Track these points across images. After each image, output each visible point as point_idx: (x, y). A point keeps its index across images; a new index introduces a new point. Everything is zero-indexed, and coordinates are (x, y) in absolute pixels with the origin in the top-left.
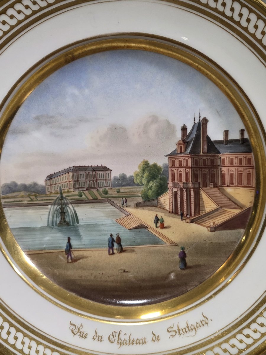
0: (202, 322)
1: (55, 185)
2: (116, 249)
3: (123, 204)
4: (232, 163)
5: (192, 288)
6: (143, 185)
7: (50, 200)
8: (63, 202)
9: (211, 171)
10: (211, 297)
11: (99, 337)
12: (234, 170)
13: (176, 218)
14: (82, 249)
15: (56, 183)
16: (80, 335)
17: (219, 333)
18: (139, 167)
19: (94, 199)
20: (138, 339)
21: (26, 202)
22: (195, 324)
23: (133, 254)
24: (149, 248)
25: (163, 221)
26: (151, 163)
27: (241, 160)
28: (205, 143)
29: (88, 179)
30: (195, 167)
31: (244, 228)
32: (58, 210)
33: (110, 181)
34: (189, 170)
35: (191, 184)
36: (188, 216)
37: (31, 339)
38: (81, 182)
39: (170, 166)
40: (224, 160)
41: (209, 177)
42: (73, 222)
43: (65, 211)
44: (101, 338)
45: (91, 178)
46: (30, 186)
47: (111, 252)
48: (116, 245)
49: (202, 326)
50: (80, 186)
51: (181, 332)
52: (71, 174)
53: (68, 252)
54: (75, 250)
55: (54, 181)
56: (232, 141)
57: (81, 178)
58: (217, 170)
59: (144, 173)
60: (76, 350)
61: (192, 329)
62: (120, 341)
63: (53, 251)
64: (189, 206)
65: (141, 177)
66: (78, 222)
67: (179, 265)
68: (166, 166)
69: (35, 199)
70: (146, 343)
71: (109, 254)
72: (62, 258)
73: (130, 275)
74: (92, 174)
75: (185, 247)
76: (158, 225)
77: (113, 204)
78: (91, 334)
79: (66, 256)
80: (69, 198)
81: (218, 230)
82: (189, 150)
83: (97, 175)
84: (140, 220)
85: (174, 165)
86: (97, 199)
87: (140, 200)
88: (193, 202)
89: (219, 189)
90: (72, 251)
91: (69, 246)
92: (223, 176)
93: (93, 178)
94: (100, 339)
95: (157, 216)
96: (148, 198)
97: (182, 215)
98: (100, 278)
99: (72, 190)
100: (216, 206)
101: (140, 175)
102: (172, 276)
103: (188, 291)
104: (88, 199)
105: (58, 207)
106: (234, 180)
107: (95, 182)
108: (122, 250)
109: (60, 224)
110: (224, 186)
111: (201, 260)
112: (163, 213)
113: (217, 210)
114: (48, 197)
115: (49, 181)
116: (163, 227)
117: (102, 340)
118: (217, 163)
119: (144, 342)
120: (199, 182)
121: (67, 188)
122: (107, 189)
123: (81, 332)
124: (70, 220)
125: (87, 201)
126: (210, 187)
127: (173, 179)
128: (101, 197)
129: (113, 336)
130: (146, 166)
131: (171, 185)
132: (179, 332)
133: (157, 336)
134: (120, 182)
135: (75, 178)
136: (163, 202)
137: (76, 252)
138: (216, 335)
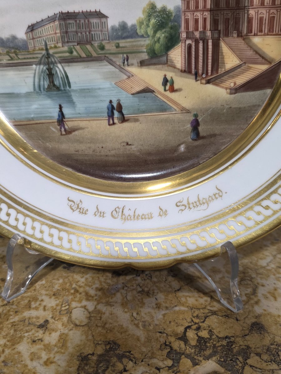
0: (215, 195)
1: (38, 39)
2: (117, 118)
3: (124, 63)
4: (262, 3)
5: (205, 160)
6: (148, 36)
8: (50, 60)
9: (235, 14)
10: (227, 168)
11: (101, 213)
12: (264, 13)
13: (188, 78)
14: (77, 119)
15: (40, 35)
16: (80, 212)
17: (235, 206)
18: (144, 11)
19: (88, 57)
20: (143, 215)
21: (5, 62)
22: (207, 197)
23: (137, 124)
24: (156, 116)
25: (172, 83)
26: (159, 6)
29: (80, 30)
30: (215, 10)
31: (271, 87)
32: (45, 71)
33: (107, 33)
34: (207, 15)
35: (209, 33)
36: (204, 76)
37: (26, 216)
38: (71, 35)
39: (183, 9)
41: (232, 23)
42: (64, 85)
43: (53, 72)
44: (104, 214)
45: (83, 29)
46: (8, 39)
47: (111, 122)
48: (116, 114)
49: (215, 200)
50: (69, 39)
51: (191, 206)
52: (57, 23)
53: (61, 123)
54: (69, 120)
55: (37, 32)
57: (71, 28)
58: (243, 12)
59: (149, 20)
60: (76, 226)
61: (204, 203)
62: (123, 217)
63: (43, 121)
64: (205, 63)
65: (146, 26)
66: (70, 86)
67: (191, 136)
68: (178, 9)
69: (16, 57)
70: (152, 218)
71: (109, 125)
72: (54, 129)
73: (134, 149)
74: (84, 23)
75: (198, 114)
76: (167, 88)
77: (111, 63)
78: (92, 210)
79: (59, 127)
80: (57, 55)
81: (239, 92)
83: (90, 25)
84: (145, 82)
85: (188, 7)
86: (91, 56)
87: (145, 56)
88: (210, 58)
89: (244, 39)
90: (65, 121)
91: (62, 115)
92: (250, 21)
93: (86, 29)
94: (102, 215)
95: (167, 77)
96: (155, 53)
97: (196, 74)
98: (100, 152)
99: (60, 45)
100: (239, 62)
101: (145, 24)
102: (182, 148)
103: (200, 164)
104: (80, 56)
105: (45, 68)
106: (264, 26)
107: (88, 33)
108: (123, 120)
109: (49, 89)
110: (251, 34)
111: (217, 128)
112: (174, 72)
113: (239, 66)
114: (31, 54)
115: (30, 34)
116: (172, 90)
117: (104, 216)
118: (244, 4)
119: (150, 217)
121: (54, 42)
122: (104, 42)
123: (80, 208)
124: (60, 83)
125: (79, 60)
126: (233, 36)
127: (187, 27)
128: (97, 54)
129: (117, 212)
130: (152, 10)
131: (184, 35)
132: (189, 206)
133: (164, 210)
134: (120, 34)
135: (63, 29)
136: (173, 59)
137: (70, 122)
138: (231, 208)
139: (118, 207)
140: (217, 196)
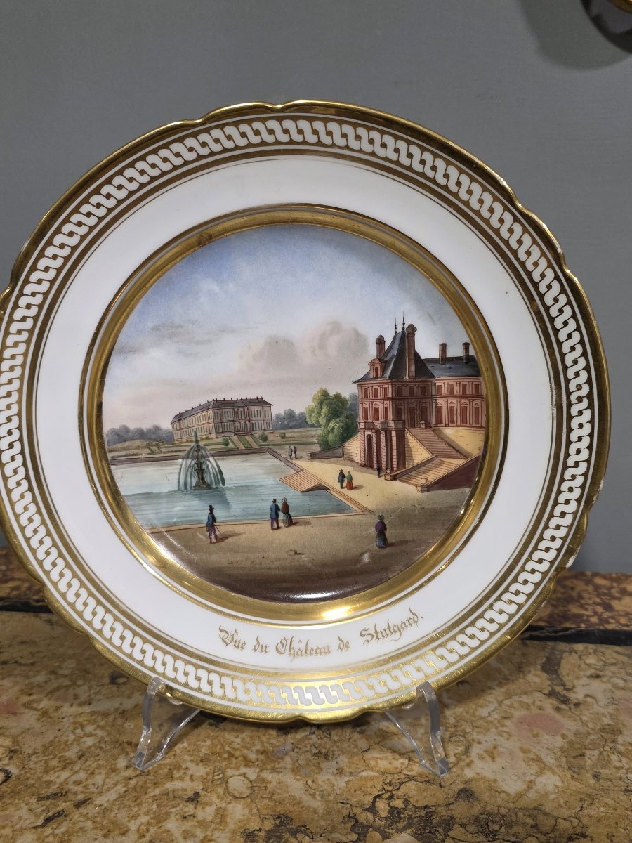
0: (408, 620)
1: (187, 430)
3: (291, 455)
4: (452, 392)
5: (395, 574)
6: (320, 426)
7: (180, 451)
9: (421, 403)
10: (421, 586)
11: (262, 647)
13: (370, 473)
14: (232, 523)
15: (189, 425)
16: (235, 645)
17: (434, 635)
18: (314, 399)
19: (247, 448)
20: (318, 648)
21: (143, 456)
22: (399, 624)
23: (308, 527)
24: (331, 518)
25: (351, 479)
26: (332, 393)
27: (464, 386)
28: (413, 362)
29: (237, 419)
30: (398, 398)
31: (468, 487)
32: (194, 465)
33: (270, 421)
34: (388, 403)
35: (391, 424)
36: (388, 471)
37: (166, 652)
38: (227, 424)
39: (360, 397)
40: (440, 387)
41: (418, 412)
43: (204, 467)
44: (266, 648)
45: (241, 417)
46: (149, 430)
47: (275, 526)
48: (282, 516)
49: (409, 626)
50: (225, 429)
51: (380, 635)
52: (210, 411)
53: (210, 528)
55: (185, 422)
56: (452, 360)
57: (227, 417)
58: (431, 402)
59: (321, 408)
60: (230, 665)
61: (396, 631)
62: (292, 651)
63: (188, 526)
64: (389, 456)
65: (318, 415)
66: (224, 484)
67: (376, 542)
68: (354, 397)
69: (158, 450)
70: (329, 652)
71: (273, 529)
72: (202, 537)
73: (305, 559)
74: (243, 412)
75: (385, 516)
76: (345, 485)
77: (276, 456)
78: (251, 643)
79: (208, 533)
80: (208, 448)
81: (433, 490)
82: (388, 373)
83: (250, 413)
84: (318, 478)
85: (366, 395)
86: (251, 448)
87: (316, 448)
88: (394, 450)
89: (433, 431)
90: (216, 526)
91: (212, 518)
92: (439, 411)
93: (244, 417)
94: (264, 649)
95: (343, 472)
96: (328, 445)
97: (379, 469)
98: (260, 564)
99: (213, 436)
100: (430, 456)
101: (316, 412)
102: (366, 558)
103: (389, 579)
104: (238, 448)
105: (193, 462)
106: (455, 416)
107: (247, 422)
108: (290, 523)
109: (197, 487)
110: (441, 425)
111: (408, 534)
112: (352, 466)
113: (430, 460)
114: (176, 447)
115: (178, 424)
116: (351, 487)
117: (267, 650)
118: (430, 392)
120: (404, 421)
122: (266, 433)
123: (236, 641)
124: (211, 480)
125: (236, 452)
126: (420, 427)
127: (366, 417)
128: (258, 445)
129: (283, 645)
130: (324, 397)
131: (362, 425)
132: (376, 635)
133: (345, 642)
134: (286, 423)
135: (218, 418)
136: (351, 451)
137: (222, 527)
138: (429, 637)
139: (285, 639)
140: (411, 621)
